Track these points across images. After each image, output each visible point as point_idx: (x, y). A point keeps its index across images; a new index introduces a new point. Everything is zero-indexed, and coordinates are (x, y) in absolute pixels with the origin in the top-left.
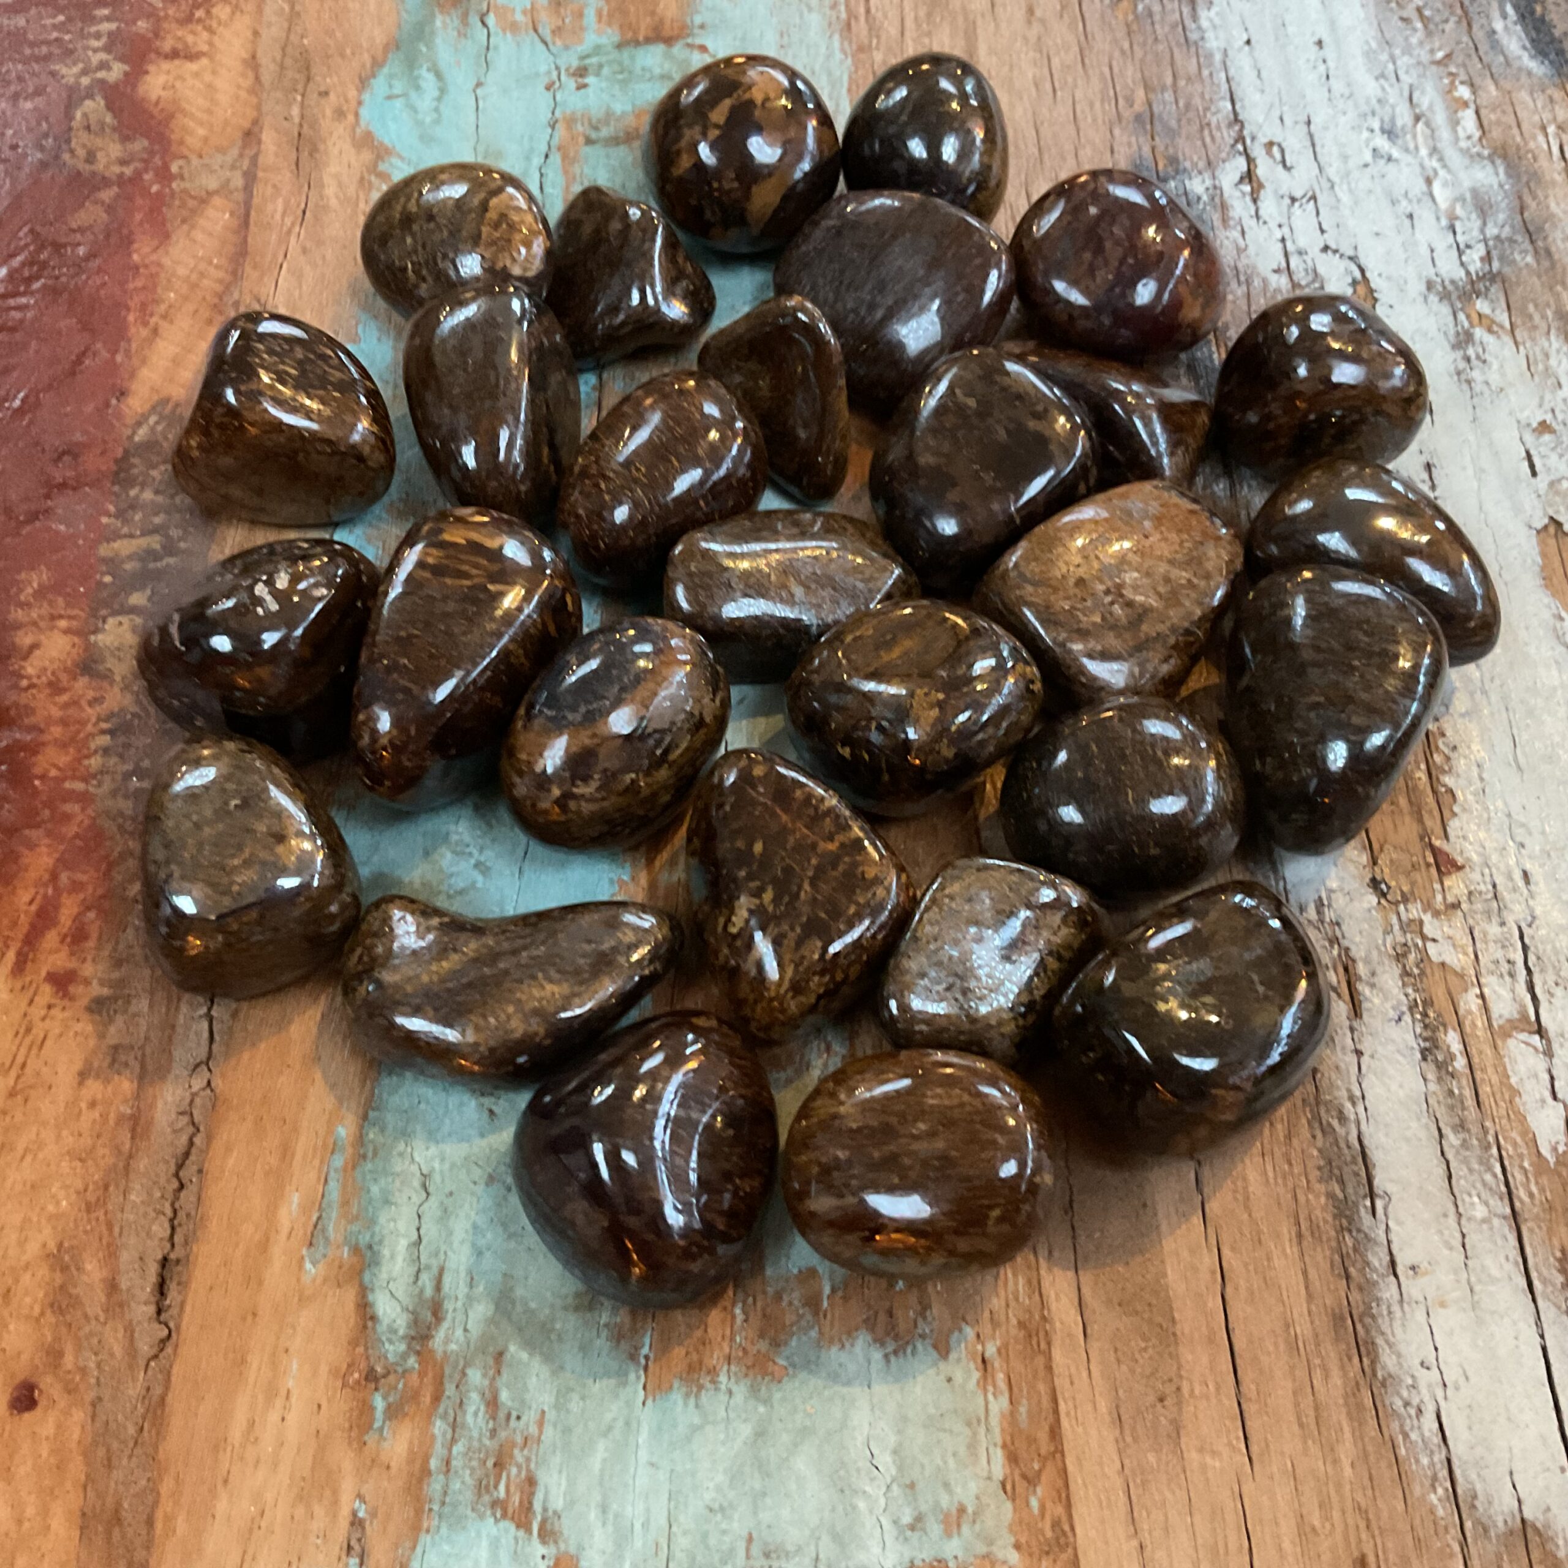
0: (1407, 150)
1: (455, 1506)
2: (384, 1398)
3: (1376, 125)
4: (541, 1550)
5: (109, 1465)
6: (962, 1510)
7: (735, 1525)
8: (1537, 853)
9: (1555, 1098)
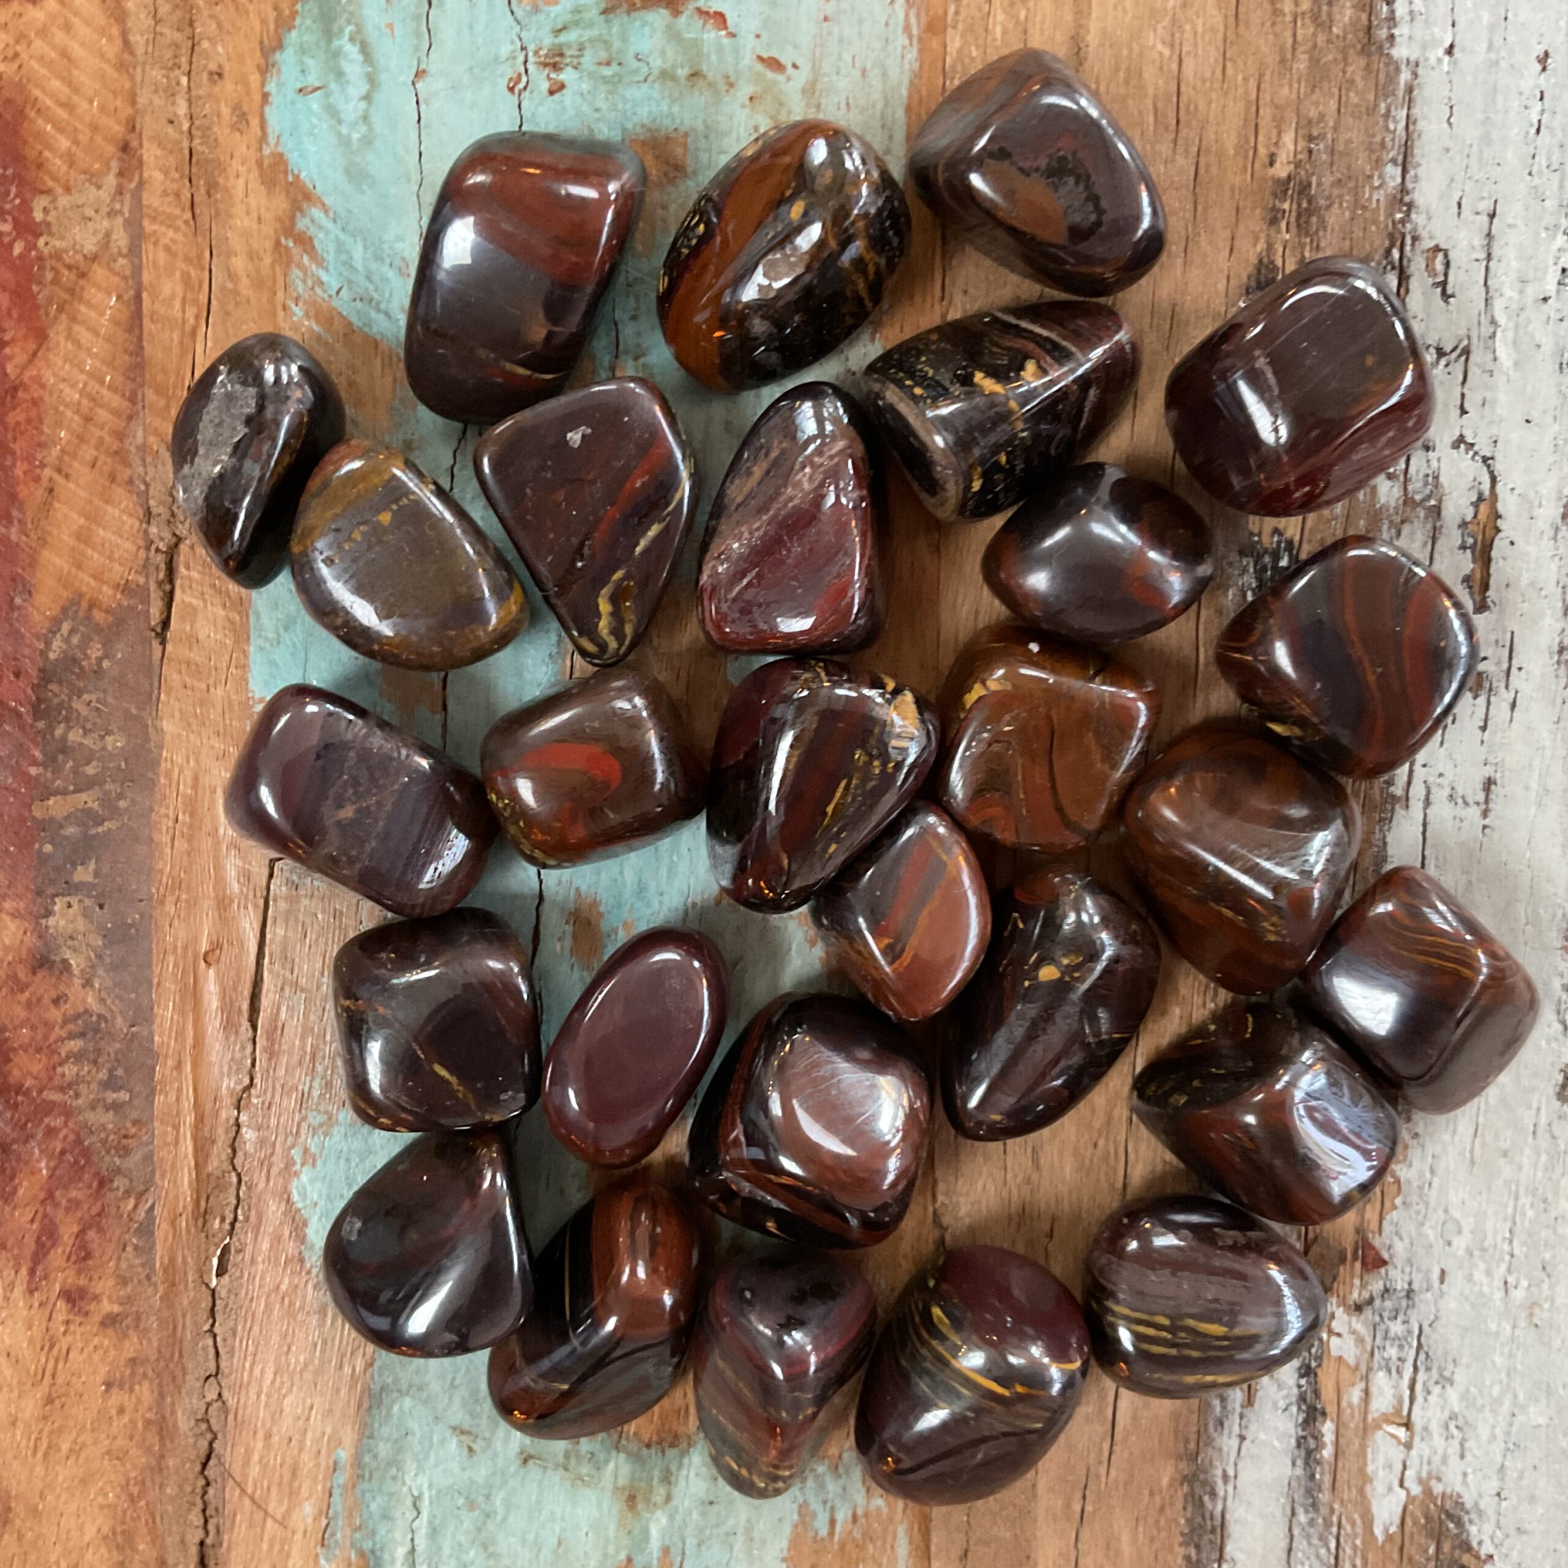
8: (1461, 1253)
9: (1401, 1485)
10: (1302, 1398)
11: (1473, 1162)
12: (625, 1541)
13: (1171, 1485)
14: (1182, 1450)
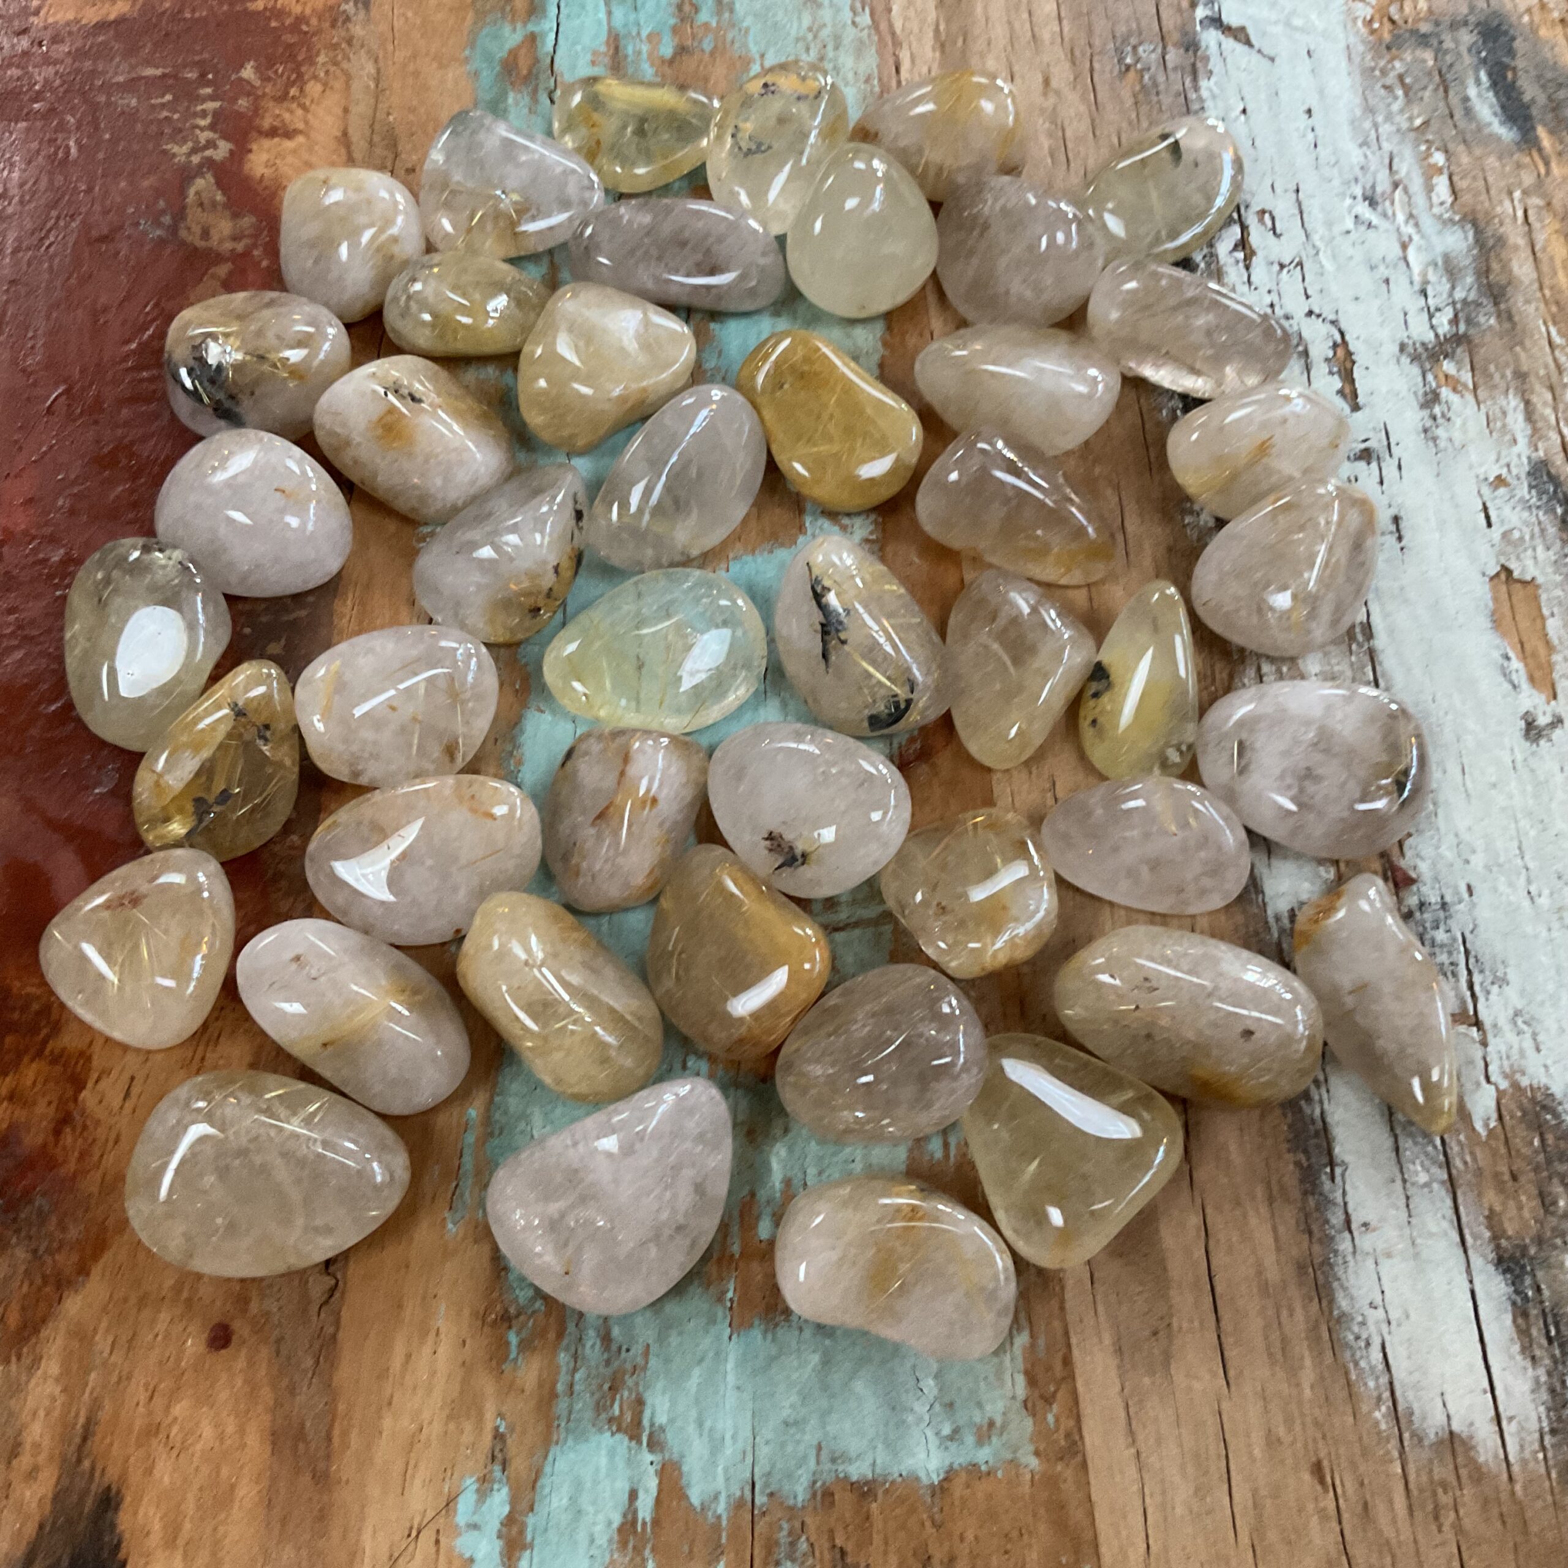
0: (1385, 215)
1: (579, 1421)
2: (518, 1334)
3: (1358, 192)
4: (649, 1457)
5: (292, 1390)
6: (991, 1424)
7: (807, 1437)
8: (1480, 869)
9: (1488, 1080)
11: (1468, 795)
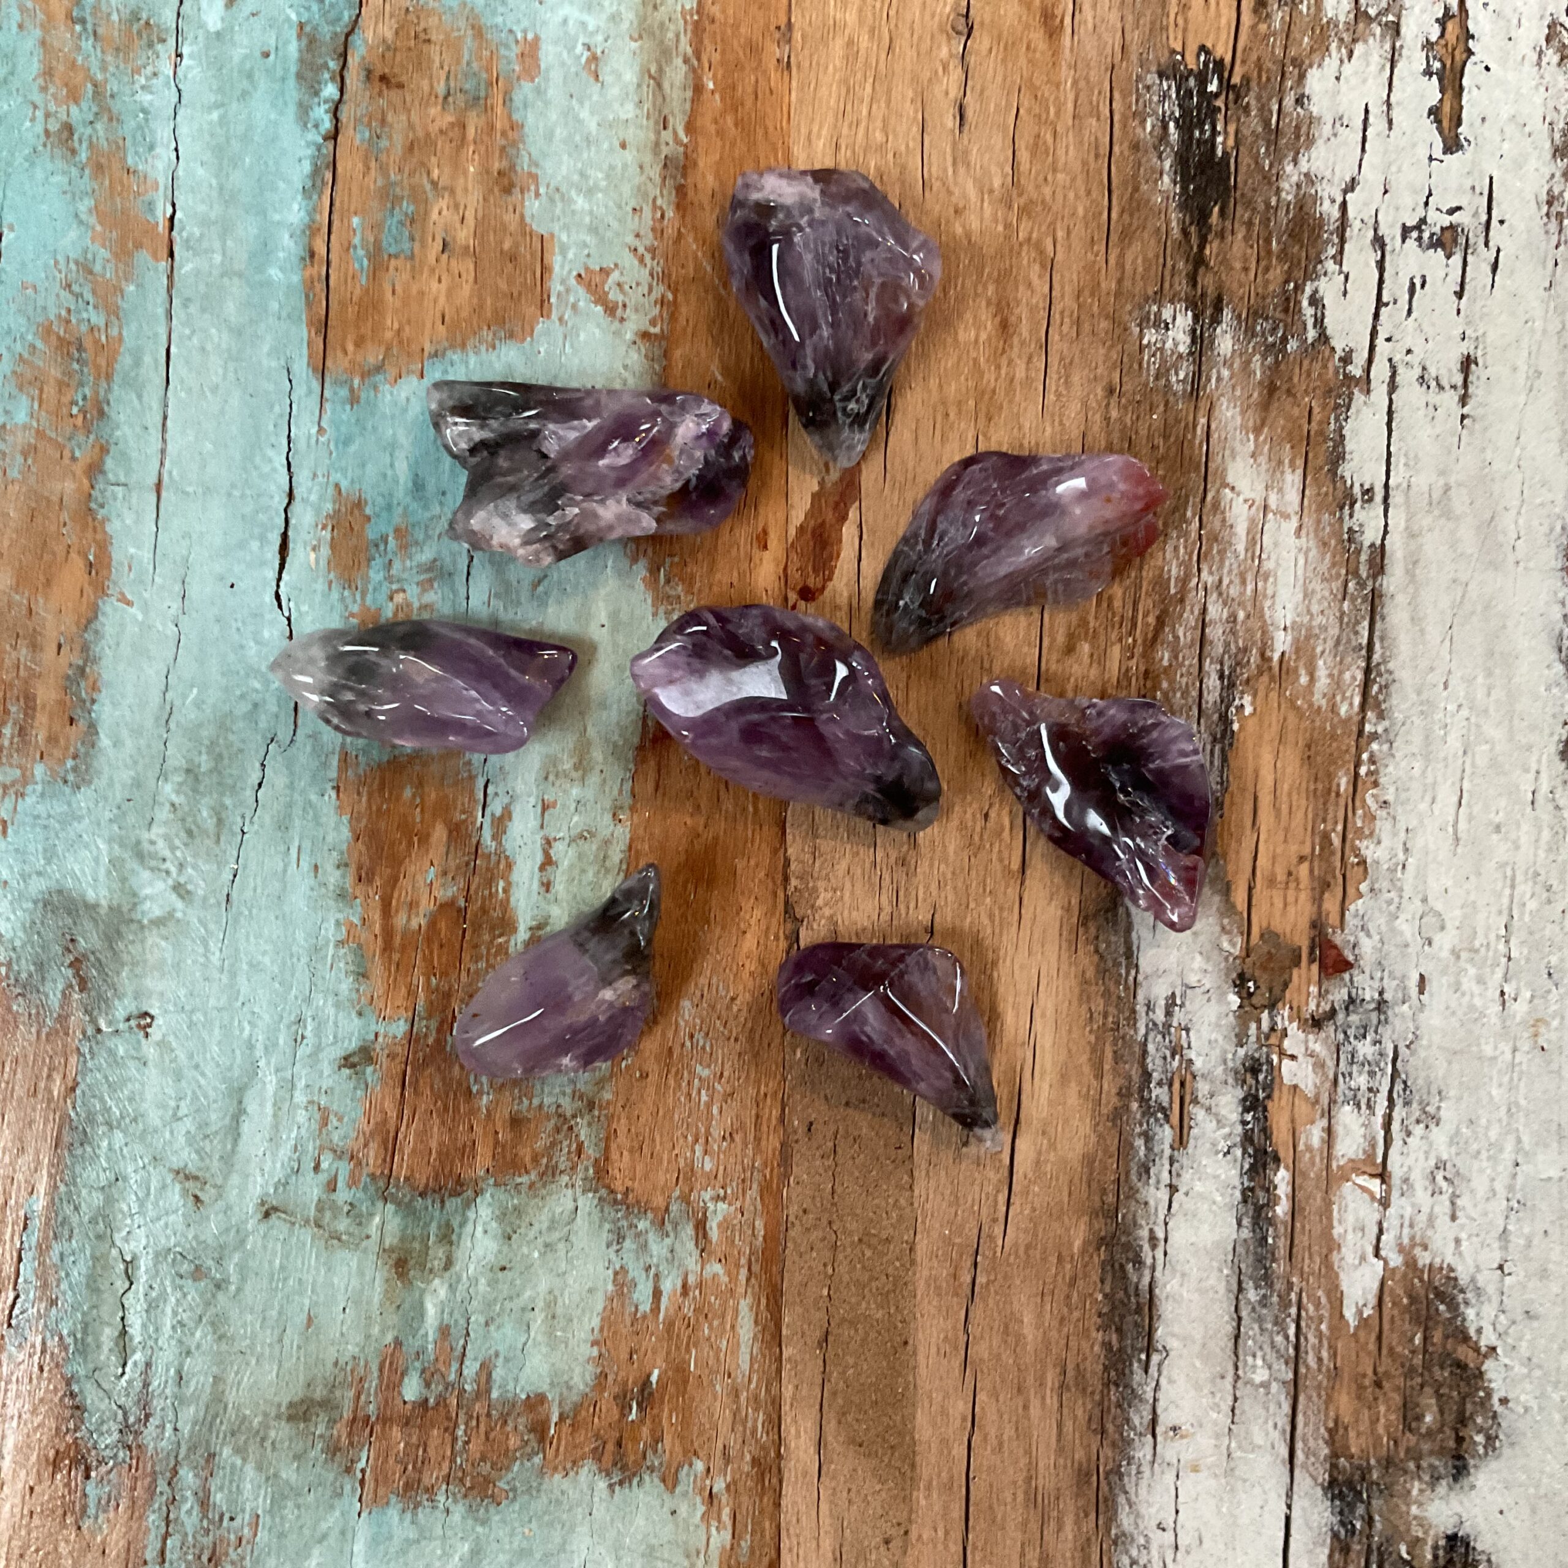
8: (1445, 954)
9: (1377, 1255)
10: (1247, 1138)
11: (1457, 839)
12: (393, 1319)
13: (1083, 1251)
14: (1098, 1204)
